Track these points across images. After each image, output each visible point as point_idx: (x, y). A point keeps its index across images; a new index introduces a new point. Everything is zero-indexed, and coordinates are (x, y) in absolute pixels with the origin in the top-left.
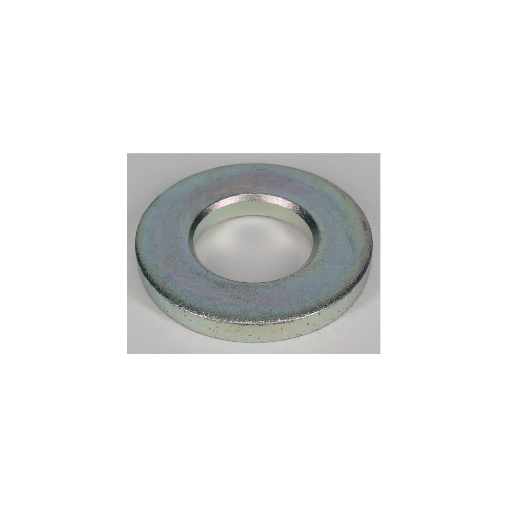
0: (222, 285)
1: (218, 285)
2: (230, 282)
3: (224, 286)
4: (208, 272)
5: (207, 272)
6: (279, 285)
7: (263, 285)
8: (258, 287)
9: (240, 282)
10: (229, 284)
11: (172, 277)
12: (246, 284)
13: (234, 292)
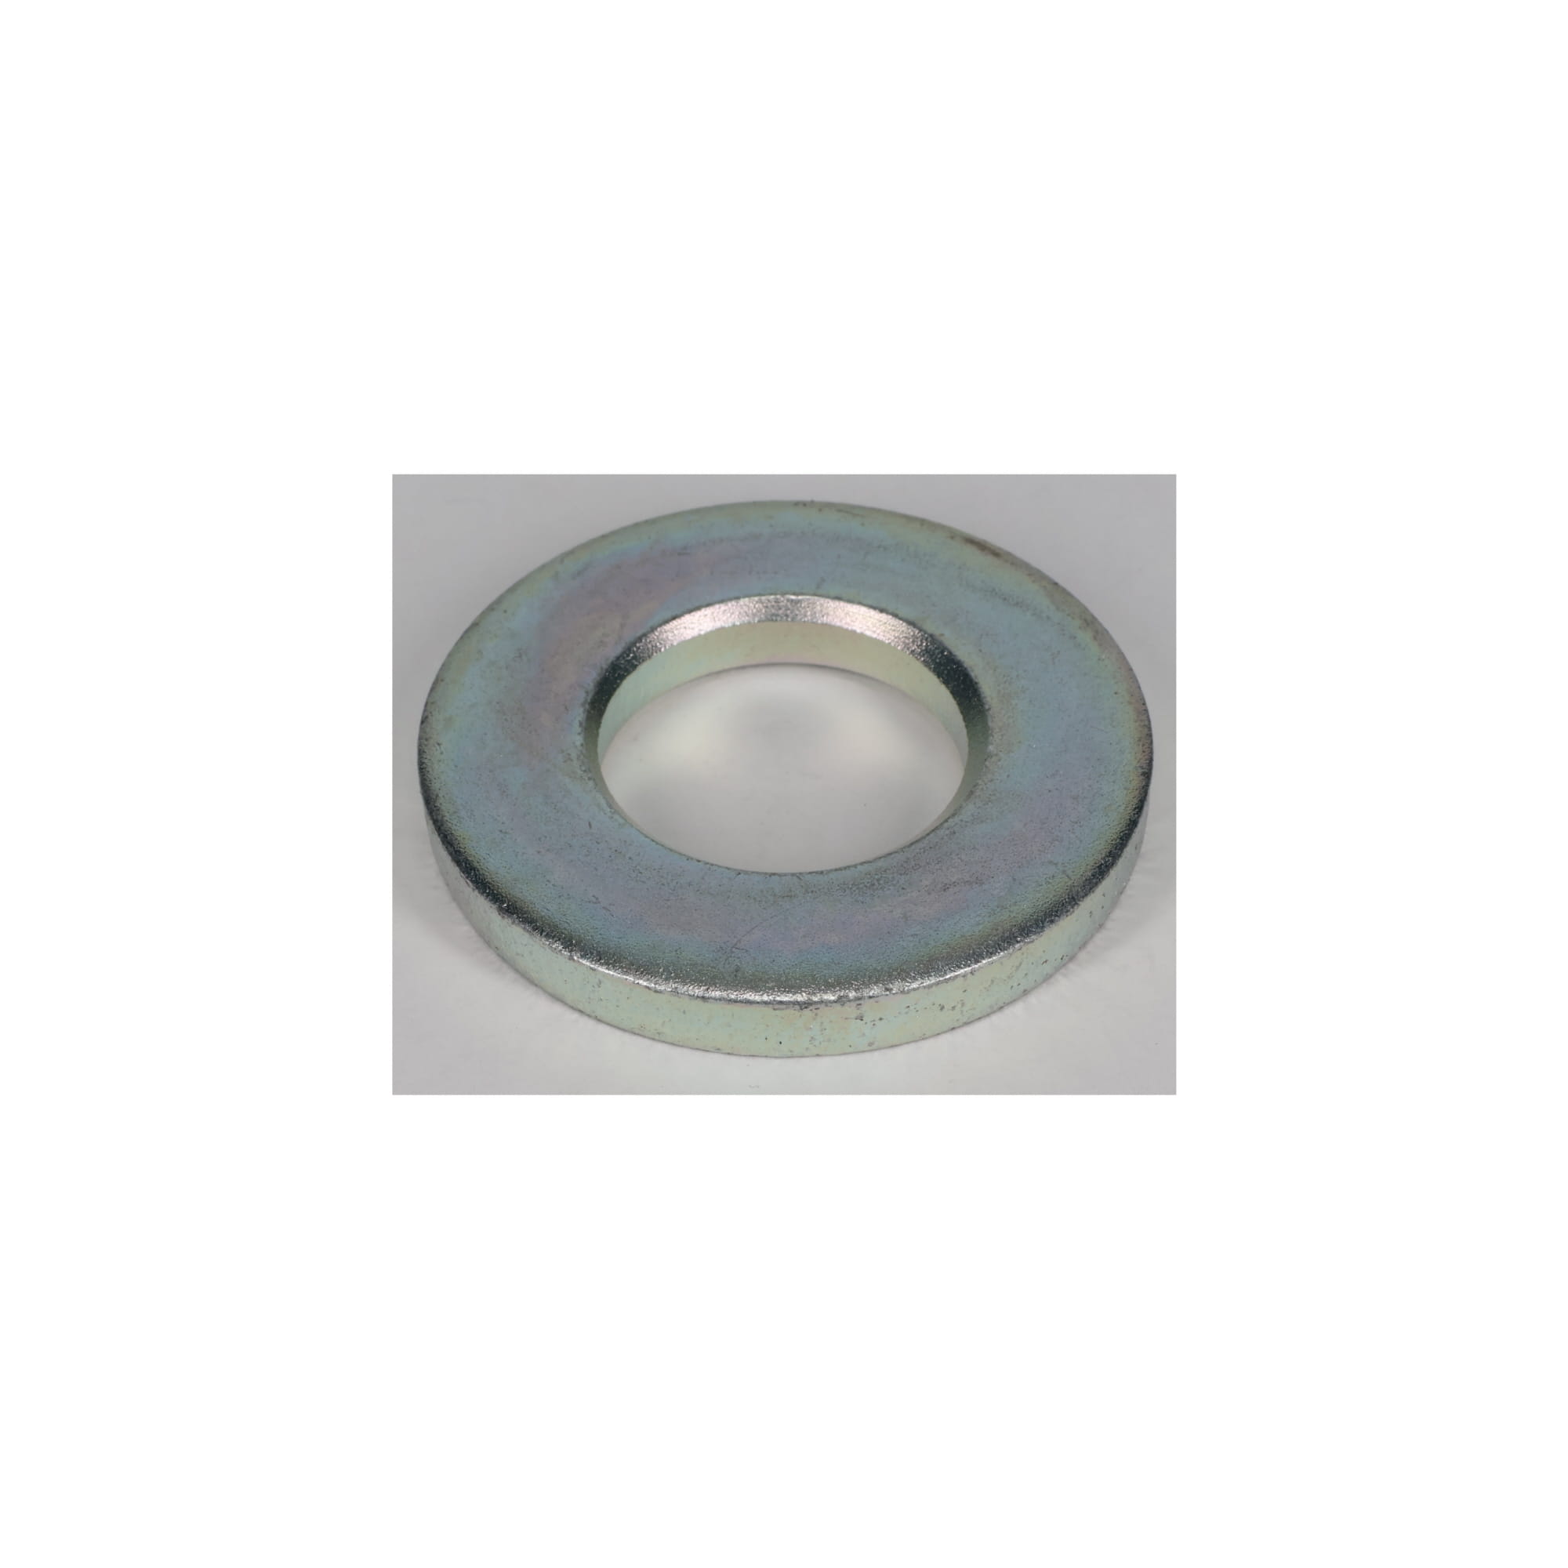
0: (873, 885)
1: (862, 888)
2: (880, 864)
3: (881, 882)
4: (801, 877)
5: (800, 879)
6: (993, 798)
7: (962, 821)
8: (954, 833)
9: (902, 849)
10: (885, 871)
11: (736, 944)
12: (921, 845)
13: (921, 881)
